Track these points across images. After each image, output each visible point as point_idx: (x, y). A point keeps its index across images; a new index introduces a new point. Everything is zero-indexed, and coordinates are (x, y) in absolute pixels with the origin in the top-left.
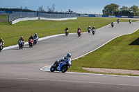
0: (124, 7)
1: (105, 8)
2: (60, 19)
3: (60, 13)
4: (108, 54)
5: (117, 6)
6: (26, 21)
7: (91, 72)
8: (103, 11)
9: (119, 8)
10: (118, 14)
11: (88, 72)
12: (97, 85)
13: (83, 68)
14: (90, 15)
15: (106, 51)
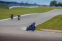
0: (59, 2)
1: (51, 2)
2: (31, 7)
3: (31, 4)
4: (52, 23)
5: (56, 2)
6: (15, 8)
7: (44, 31)
8: (50, 4)
9: (57, 3)
10: (57, 5)
11: (42, 31)
12: (46, 37)
13: (40, 29)
14: (44, 6)
15: (51, 22)
